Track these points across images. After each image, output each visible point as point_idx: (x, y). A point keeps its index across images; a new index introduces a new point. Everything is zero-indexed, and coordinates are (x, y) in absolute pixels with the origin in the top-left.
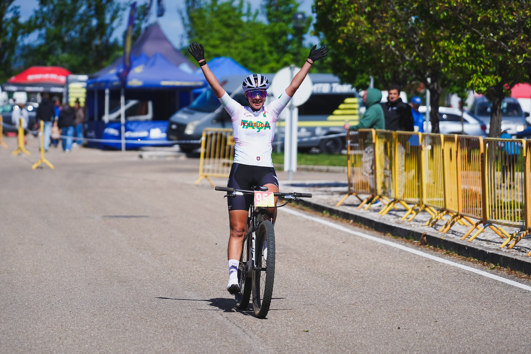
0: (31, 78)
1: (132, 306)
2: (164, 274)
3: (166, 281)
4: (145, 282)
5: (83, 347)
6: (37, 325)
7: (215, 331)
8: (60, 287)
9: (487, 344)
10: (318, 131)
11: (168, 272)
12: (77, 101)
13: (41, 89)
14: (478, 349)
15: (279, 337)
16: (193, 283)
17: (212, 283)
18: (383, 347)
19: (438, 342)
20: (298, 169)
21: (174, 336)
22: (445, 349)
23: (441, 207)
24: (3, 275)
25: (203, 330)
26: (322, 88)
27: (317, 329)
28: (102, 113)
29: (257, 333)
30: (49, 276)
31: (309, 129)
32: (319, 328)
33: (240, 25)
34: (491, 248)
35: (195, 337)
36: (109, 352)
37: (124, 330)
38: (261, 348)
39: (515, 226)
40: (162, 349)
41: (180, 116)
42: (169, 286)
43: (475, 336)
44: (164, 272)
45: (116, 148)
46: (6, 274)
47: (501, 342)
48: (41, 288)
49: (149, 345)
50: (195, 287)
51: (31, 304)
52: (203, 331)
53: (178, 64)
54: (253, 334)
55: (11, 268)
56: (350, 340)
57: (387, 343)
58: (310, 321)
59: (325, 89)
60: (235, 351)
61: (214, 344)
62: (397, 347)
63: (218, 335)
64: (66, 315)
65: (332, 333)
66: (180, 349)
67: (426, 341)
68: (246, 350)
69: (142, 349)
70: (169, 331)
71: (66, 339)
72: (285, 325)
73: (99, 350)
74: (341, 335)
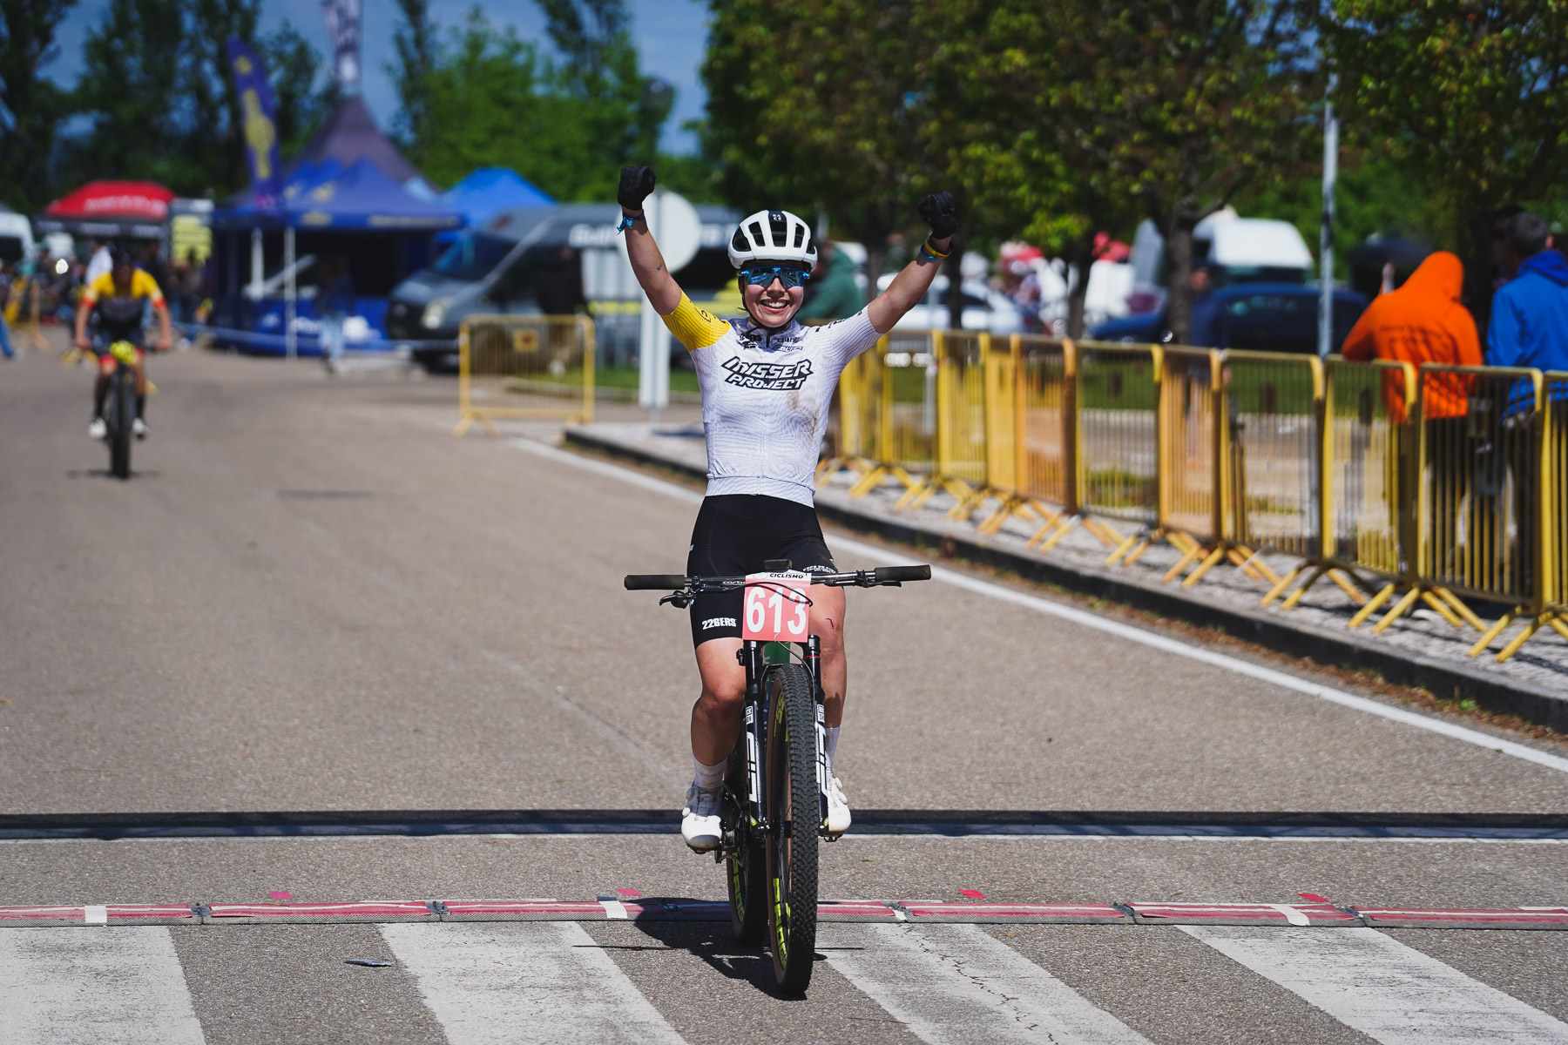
0: (93, 205)
5: (297, 763)
6: (190, 715)
7: (562, 733)
9: (1114, 759)
12: (191, 256)
13: (111, 229)
14: (1100, 770)
18: (910, 766)
19: (1018, 755)
21: (480, 743)
22: (1035, 769)
23: (979, 479)
25: (537, 729)
28: (246, 278)
29: (649, 737)
33: (532, 104)
34: (1090, 566)
35: (524, 745)
36: (351, 773)
38: (664, 769)
39: (1135, 520)
40: (461, 769)
41: (413, 289)
43: (1088, 742)
45: (277, 352)
47: (1143, 755)
49: (433, 761)
52: (536, 732)
53: (402, 181)
57: (917, 759)
60: (611, 773)
61: (565, 760)
62: (938, 765)
63: (571, 742)
66: (498, 768)
67: (995, 753)
68: (635, 772)
69: (420, 768)
70: (467, 731)
71: (257, 745)
73: (330, 768)
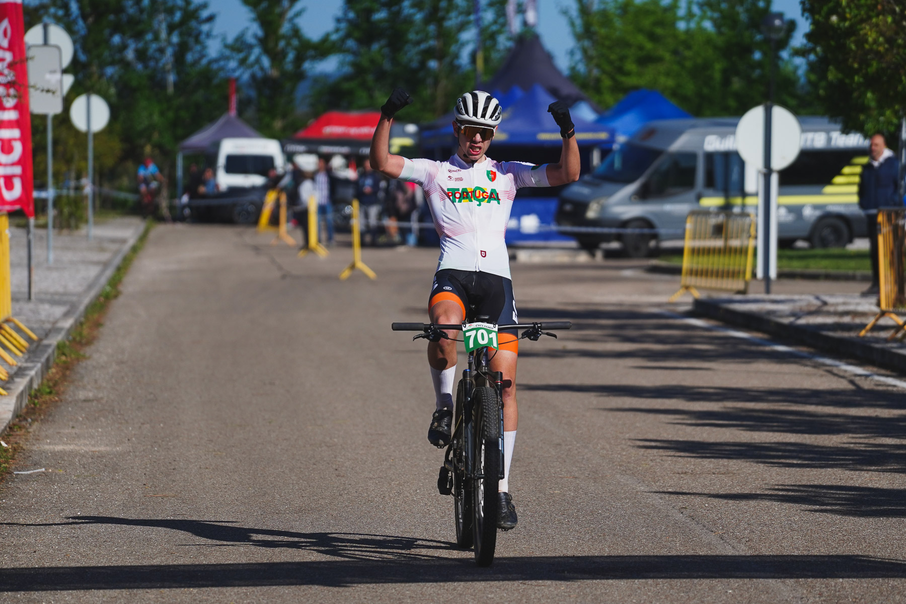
0: (328, 131)
1: (534, 498)
2: (579, 448)
3: (583, 459)
4: (550, 461)
6: (386, 528)
7: (675, 539)
8: (415, 469)
10: (808, 212)
11: (584, 445)
13: (345, 149)
15: (780, 548)
16: (629, 462)
17: (659, 462)
20: (781, 275)
21: (609, 547)
24: (320, 449)
25: (655, 535)
26: (813, 140)
27: (840, 534)
29: (743, 541)
30: (394, 451)
31: (791, 209)
32: (843, 533)
35: (644, 548)
37: (527, 537)
41: (578, 190)
42: (589, 467)
44: (578, 445)
46: (325, 448)
48: (384, 469)
50: (631, 468)
51: (373, 495)
52: (655, 538)
54: (738, 542)
55: (331, 439)
56: (899, 552)
58: (828, 522)
59: (818, 140)
64: (431, 513)
65: (867, 541)
70: (600, 537)
72: (787, 529)
74: (883, 545)
